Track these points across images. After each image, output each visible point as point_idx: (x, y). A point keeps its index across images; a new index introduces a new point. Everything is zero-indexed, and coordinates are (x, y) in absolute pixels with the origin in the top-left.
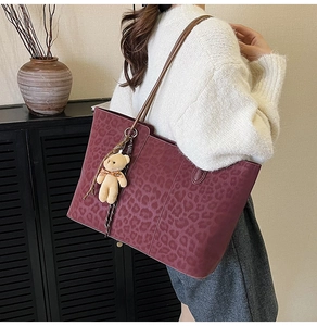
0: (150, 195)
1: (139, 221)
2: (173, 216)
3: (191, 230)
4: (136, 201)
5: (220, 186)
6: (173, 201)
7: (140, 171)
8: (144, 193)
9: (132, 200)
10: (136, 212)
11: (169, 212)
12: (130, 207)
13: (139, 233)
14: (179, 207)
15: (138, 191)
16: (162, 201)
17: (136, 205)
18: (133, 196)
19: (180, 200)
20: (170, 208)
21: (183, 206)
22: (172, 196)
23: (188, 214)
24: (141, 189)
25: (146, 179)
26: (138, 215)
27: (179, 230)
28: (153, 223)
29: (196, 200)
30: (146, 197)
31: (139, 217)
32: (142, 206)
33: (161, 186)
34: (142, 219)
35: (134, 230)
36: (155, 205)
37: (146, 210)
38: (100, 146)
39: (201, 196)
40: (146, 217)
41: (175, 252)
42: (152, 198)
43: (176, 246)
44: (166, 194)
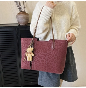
0: (42, 56)
1: (41, 64)
2: (50, 59)
3: (55, 62)
4: (39, 59)
5: (59, 48)
6: (48, 56)
7: (38, 50)
8: (40, 56)
9: (38, 59)
10: (40, 61)
11: (48, 59)
12: (37, 61)
13: (42, 67)
14: (51, 57)
15: (39, 56)
16: (46, 56)
17: (39, 60)
18: (38, 57)
19: (50, 55)
20: (48, 58)
21: (51, 56)
22: (48, 54)
23: (53, 58)
24: (39, 55)
25: (40, 52)
26: (40, 62)
27: (52, 63)
28: (45, 63)
29: (54, 54)
30: (41, 57)
31: (41, 63)
32: (41, 59)
33: (44, 53)
34: (42, 63)
35: (40, 66)
36: (44, 58)
37: (42, 60)
38: (25, 47)
39: (55, 52)
40: (43, 62)
41: (53, 69)
42: (43, 56)
43: (53, 67)
44: (46, 54)
